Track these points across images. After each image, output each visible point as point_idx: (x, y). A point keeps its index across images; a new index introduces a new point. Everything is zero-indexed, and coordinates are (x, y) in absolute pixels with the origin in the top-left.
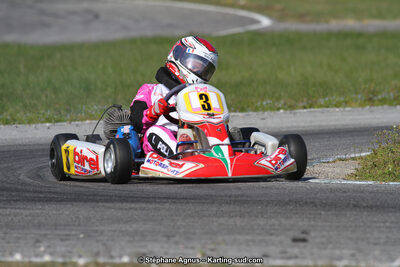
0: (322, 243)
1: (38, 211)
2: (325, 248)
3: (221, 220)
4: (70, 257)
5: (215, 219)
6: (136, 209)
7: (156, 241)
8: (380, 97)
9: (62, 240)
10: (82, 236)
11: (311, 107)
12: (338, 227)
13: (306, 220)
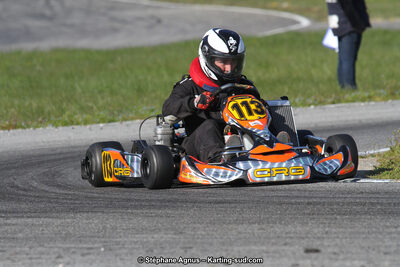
0: (335, 253)
6: (162, 216)
10: (102, 249)
11: (339, 101)
12: (351, 233)
13: (321, 226)
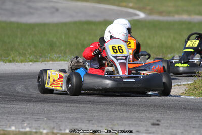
0: (167, 126)
1: (24, 106)
2: (169, 129)
3: (116, 113)
4: (39, 129)
5: (113, 113)
6: (74, 107)
7: (83, 123)
9: (36, 121)
10: (46, 119)
12: (175, 118)
13: (159, 114)
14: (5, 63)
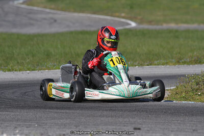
0: (148, 130)
1: (18, 113)
2: (148, 133)
3: (102, 119)
5: (99, 118)
6: (63, 113)
7: (71, 128)
8: (183, 61)
9: (27, 127)
10: (36, 125)
11: (151, 65)
12: (156, 123)
13: (141, 119)
14: (5, 72)
